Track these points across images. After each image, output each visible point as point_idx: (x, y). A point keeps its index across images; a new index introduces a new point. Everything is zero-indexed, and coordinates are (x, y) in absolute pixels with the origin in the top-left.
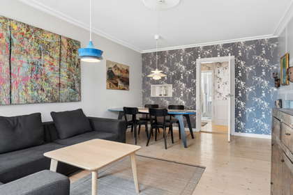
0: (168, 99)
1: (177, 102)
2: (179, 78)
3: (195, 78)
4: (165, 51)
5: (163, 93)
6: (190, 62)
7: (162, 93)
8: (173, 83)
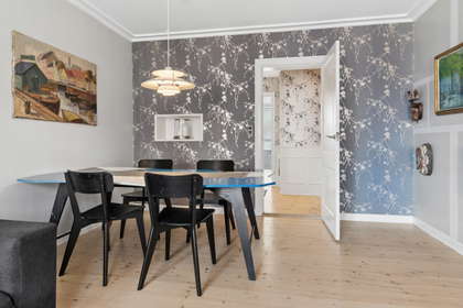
0: (194, 145)
1: (214, 151)
2: (217, 99)
3: (253, 101)
4: (186, 40)
5: (182, 132)
6: (241, 66)
7: (180, 134)
8: (205, 111)
